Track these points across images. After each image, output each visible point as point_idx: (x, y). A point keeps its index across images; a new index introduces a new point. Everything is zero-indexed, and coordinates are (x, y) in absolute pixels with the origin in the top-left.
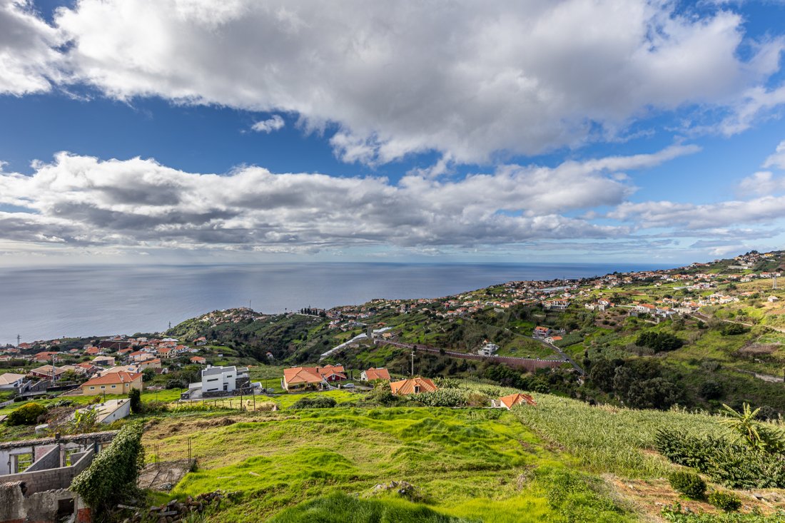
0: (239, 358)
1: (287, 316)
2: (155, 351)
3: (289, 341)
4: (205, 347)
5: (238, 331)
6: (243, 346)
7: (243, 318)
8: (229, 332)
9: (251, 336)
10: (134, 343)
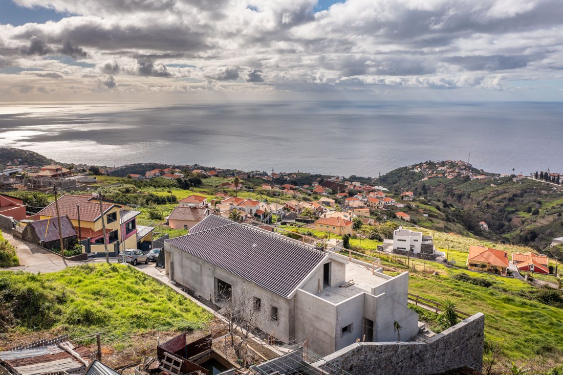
0: (445, 222)
1: (514, 180)
2: (366, 200)
3: (513, 212)
4: (411, 203)
5: (452, 189)
6: (453, 209)
7: (459, 173)
8: (441, 189)
9: (465, 197)
10: (350, 187)
